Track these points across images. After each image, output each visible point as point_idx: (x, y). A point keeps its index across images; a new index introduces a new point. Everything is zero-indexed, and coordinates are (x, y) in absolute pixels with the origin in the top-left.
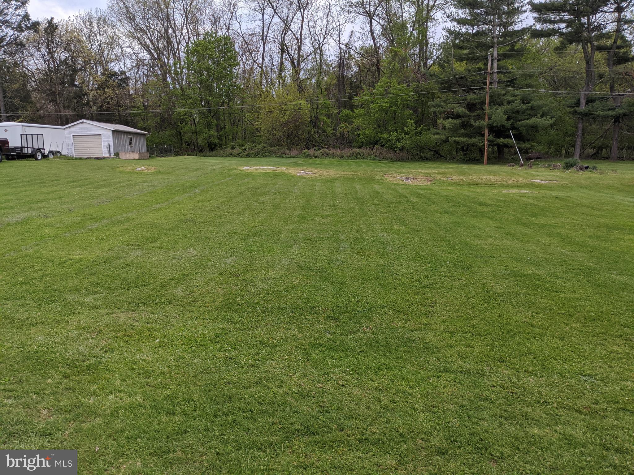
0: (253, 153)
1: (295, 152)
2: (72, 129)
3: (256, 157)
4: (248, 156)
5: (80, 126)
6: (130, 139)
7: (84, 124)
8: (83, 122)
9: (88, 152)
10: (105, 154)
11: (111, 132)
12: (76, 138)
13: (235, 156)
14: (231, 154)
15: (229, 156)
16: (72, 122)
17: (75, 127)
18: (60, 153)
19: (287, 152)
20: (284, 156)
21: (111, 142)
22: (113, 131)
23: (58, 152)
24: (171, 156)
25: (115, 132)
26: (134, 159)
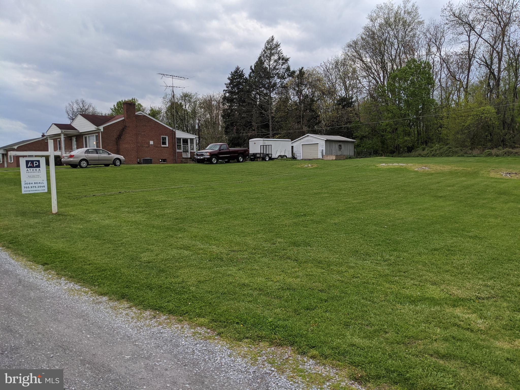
0: (438, 154)
1: (476, 152)
2: (302, 140)
3: (440, 157)
4: (434, 156)
5: (307, 138)
6: (340, 146)
7: (309, 137)
8: (308, 136)
9: (310, 156)
10: (320, 156)
11: (324, 142)
12: (304, 146)
13: (422, 156)
14: (420, 155)
15: (418, 157)
16: (302, 136)
17: (303, 139)
18: (286, 156)
19: (470, 151)
20: (465, 155)
21: (324, 149)
22: (325, 140)
23: (284, 156)
24: (370, 157)
25: (327, 141)
26: (332, 160)
